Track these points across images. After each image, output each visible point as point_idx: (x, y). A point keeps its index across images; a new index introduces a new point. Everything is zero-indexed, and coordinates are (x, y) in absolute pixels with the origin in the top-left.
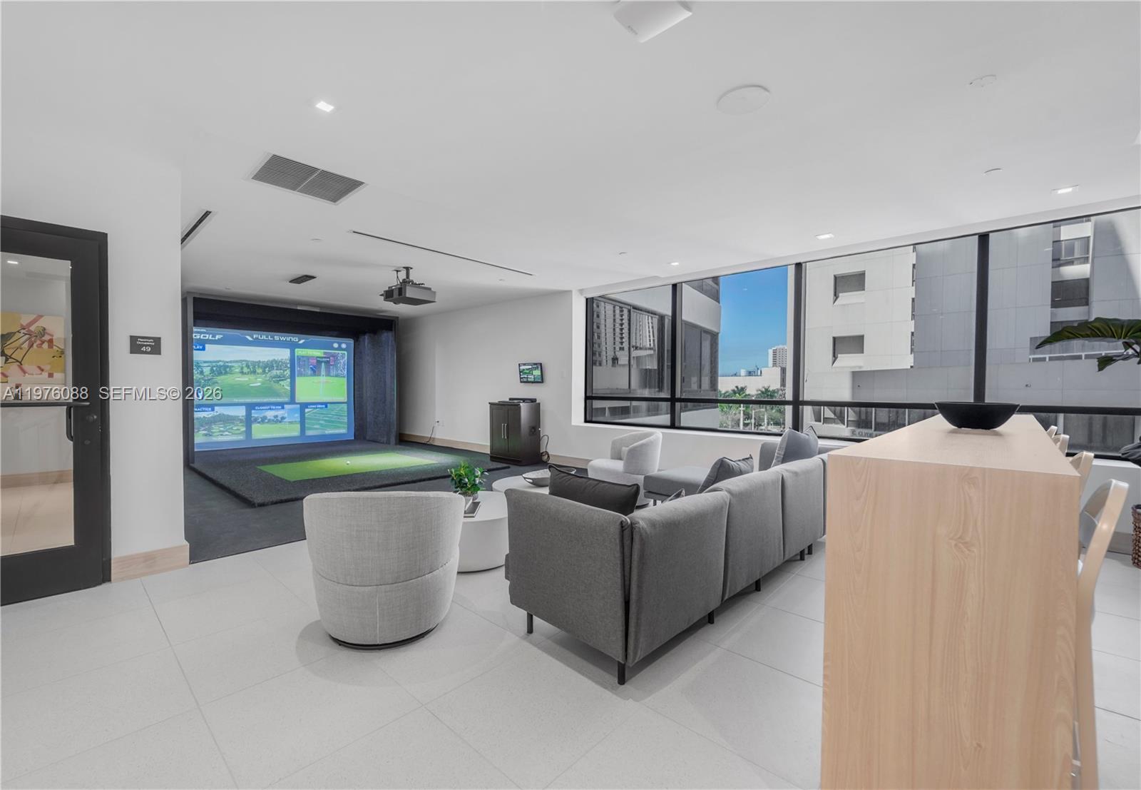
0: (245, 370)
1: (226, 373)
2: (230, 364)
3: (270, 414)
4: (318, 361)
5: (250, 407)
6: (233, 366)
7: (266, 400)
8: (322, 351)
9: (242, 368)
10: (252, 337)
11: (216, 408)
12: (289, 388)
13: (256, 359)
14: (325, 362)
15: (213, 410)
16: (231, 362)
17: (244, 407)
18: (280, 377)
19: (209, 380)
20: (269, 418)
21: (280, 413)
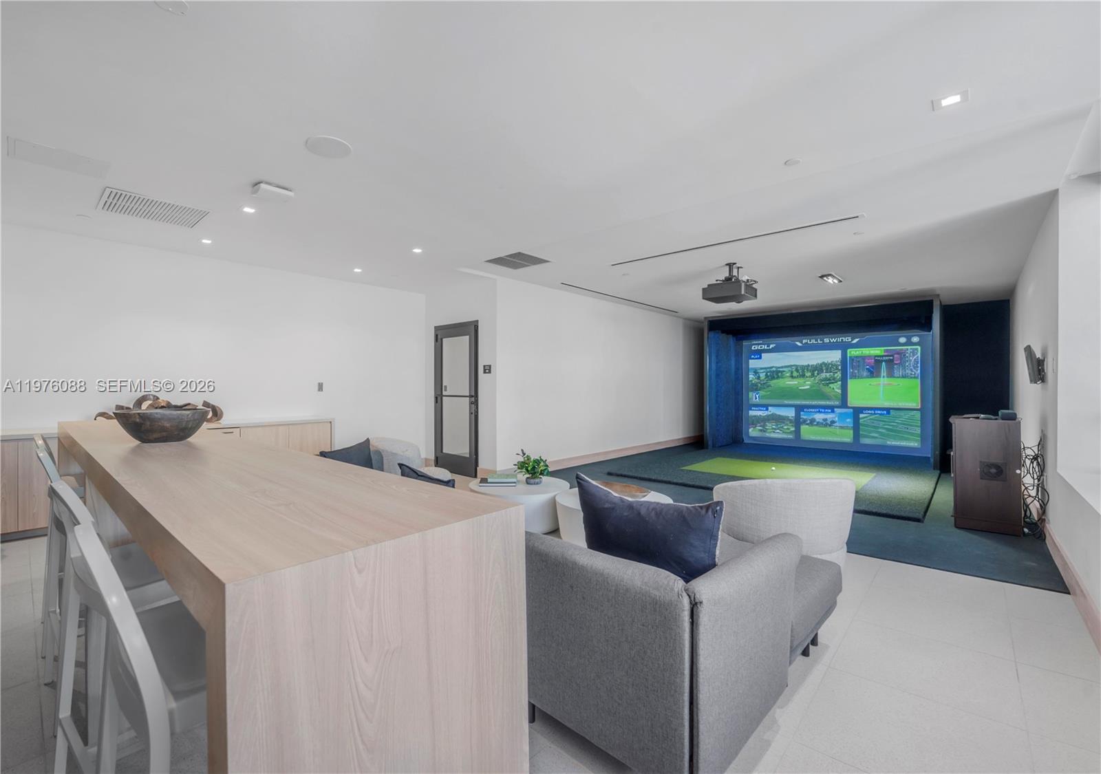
0: (795, 374)
1: (778, 377)
2: (781, 369)
3: (819, 417)
4: (876, 360)
5: (799, 409)
6: (784, 371)
7: (814, 403)
8: (883, 348)
9: (792, 373)
10: (802, 343)
11: (770, 408)
12: (839, 391)
13: (805, 364)
14: (886, 361)
15: (767, 410)
16: (782, 367)
17: (794, 409)
18: (829, 380)
19: (764, 384)
20: (818, 420)
21: (830, 417)
